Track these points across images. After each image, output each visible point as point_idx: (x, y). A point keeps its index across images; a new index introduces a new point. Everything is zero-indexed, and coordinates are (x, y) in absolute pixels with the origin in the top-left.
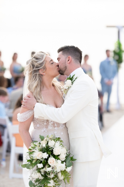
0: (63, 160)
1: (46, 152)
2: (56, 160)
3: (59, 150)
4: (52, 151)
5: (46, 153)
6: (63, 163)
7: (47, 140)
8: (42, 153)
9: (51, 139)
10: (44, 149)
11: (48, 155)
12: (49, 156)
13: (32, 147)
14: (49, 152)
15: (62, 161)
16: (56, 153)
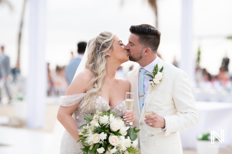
0: (126, 134)
1: (103, 131)
2: (119, 136)
3: (116, 124)
4: (109, 128)
5: (103, 133)
6: (127, 138)
7: (97, 118)
8: (98, 134)
9: (100, 115)
10: (99, 130)
11: (106, 135)
12: (108, 135)
13: (83, 133)
14: (106, 131)
15: (125, 136)
16: (114, 128)
